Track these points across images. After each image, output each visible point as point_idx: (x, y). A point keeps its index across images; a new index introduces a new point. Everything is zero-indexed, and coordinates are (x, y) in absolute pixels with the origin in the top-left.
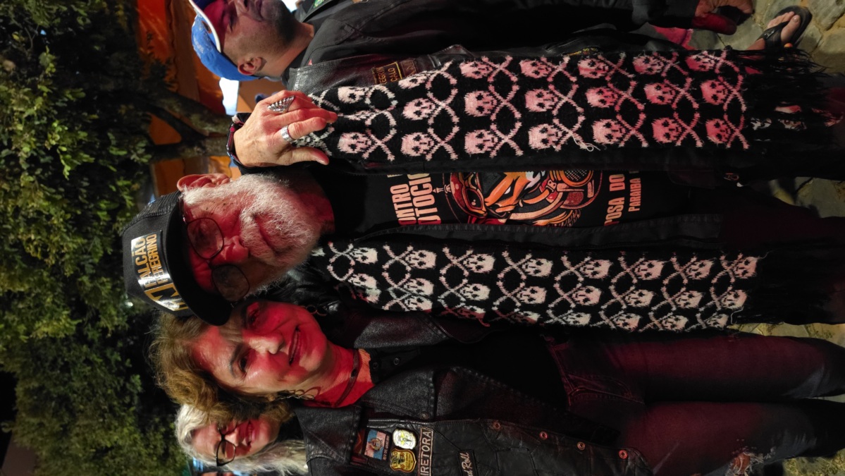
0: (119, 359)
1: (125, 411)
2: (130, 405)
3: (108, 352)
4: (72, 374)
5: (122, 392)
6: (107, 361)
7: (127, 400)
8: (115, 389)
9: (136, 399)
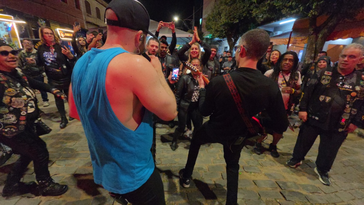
1: (229, 19)
3: (247, 13)
7: (232, 20)
8: (235, 16)
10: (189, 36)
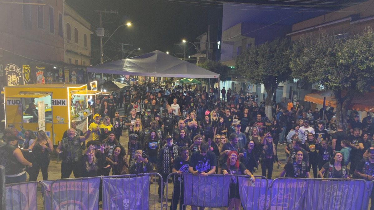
0: (283, 72)
1: (268, 72)
2: (269, 73)
3: (285, 69)
4: (279, 59)
5: (273, 72)
6: (282, 68)
7: (271, 73)
8: (274, 70)
9: (271, 75)
10: (215, 76)
